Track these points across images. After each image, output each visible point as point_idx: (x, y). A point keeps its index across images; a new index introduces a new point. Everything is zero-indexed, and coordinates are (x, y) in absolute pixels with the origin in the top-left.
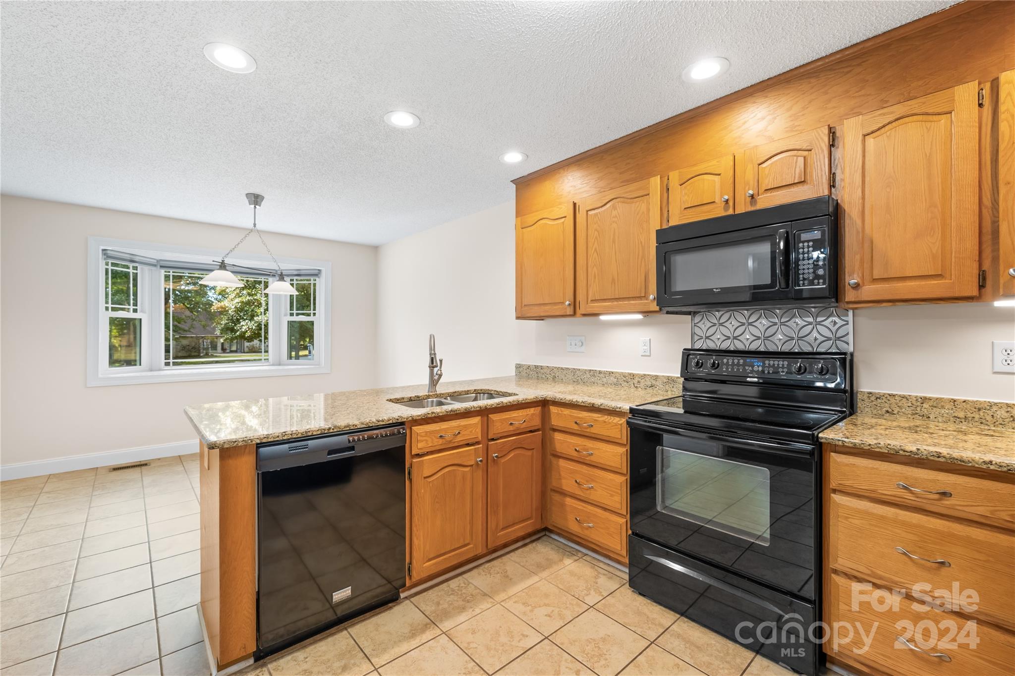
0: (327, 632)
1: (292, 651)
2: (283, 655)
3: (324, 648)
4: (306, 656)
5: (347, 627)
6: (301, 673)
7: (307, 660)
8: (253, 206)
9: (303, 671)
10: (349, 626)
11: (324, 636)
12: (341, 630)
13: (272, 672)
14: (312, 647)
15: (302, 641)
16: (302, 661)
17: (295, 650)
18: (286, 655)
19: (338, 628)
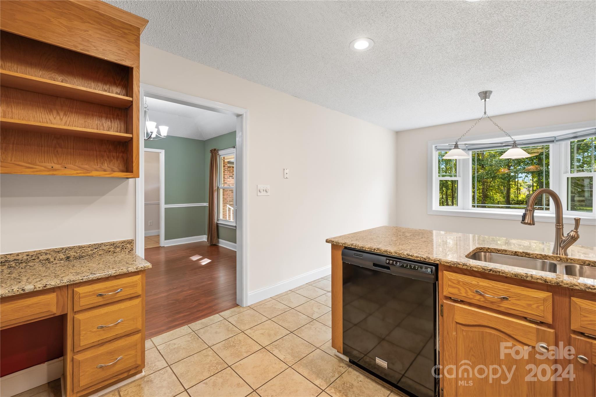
0: (384, 382)
1: (363, 373)
2: (359, 371)
3: (371, 386)
4: (362, 381)
5: (394, 391)
6: (350, 384)
7: (360, 382)
8: (484, 100)
9: (352, 384)
10: (394, 392)
11: (380, 383)
12: (389, 389)
13: (347, 371)
14: (369, 380)
15: (371, 374)
16: (358, 381)
17: (364, 374)
18: (359, 372)
19: (390, 387)
